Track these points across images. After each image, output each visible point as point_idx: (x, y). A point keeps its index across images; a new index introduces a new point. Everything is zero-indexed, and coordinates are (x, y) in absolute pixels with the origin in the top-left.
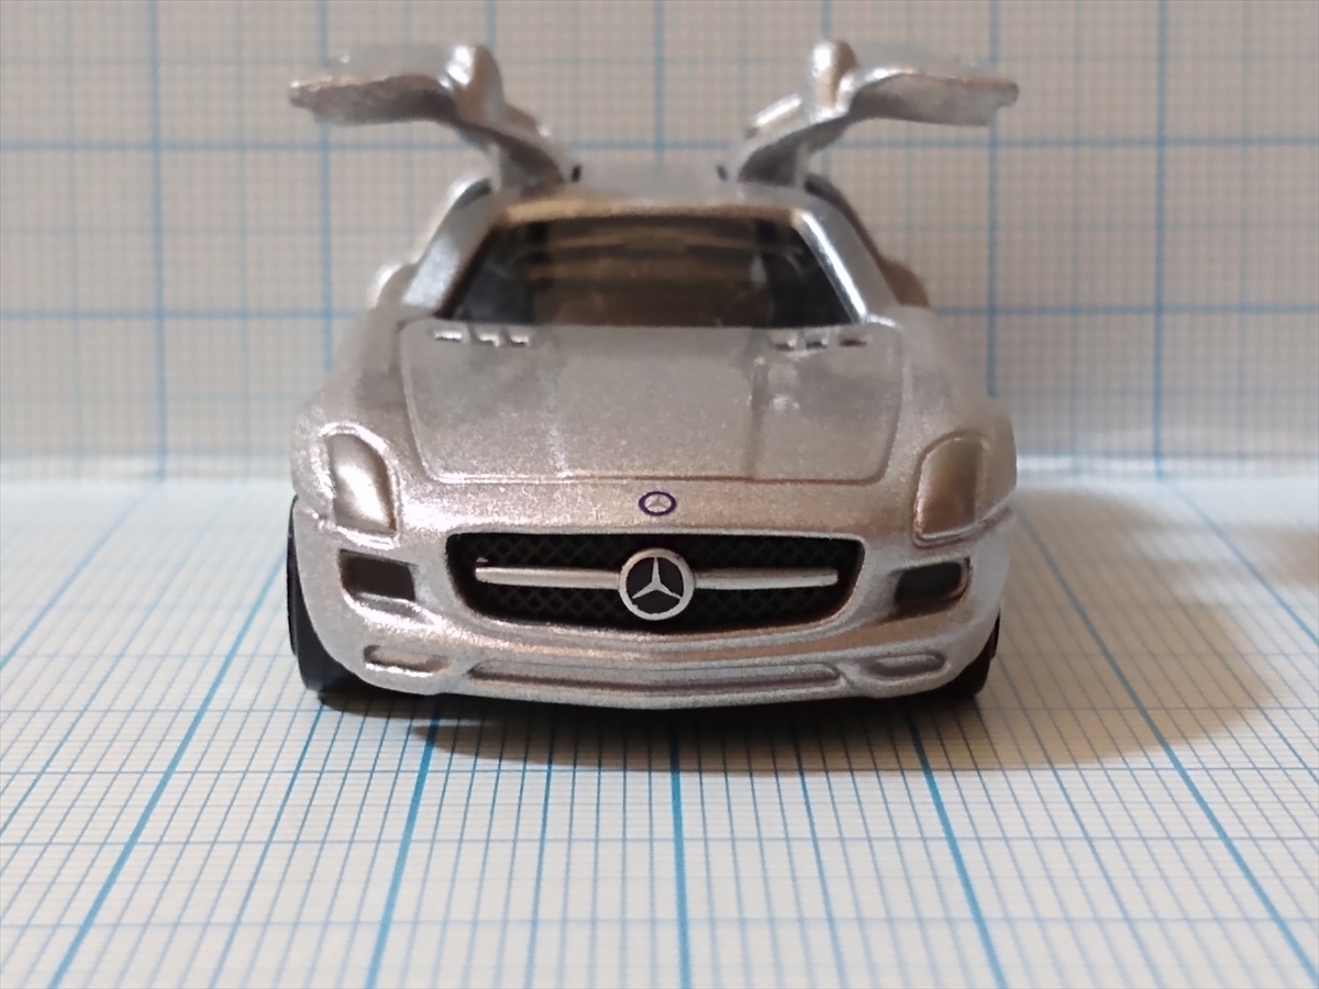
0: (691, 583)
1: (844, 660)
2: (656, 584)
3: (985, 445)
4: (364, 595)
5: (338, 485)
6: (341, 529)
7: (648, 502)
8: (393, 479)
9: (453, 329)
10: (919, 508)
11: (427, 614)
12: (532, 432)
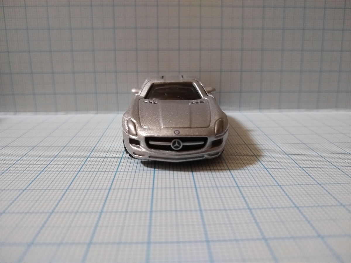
0: (182, 144)
1: (205, 154)
2: (177, 145)
3: (224, 120)
4: (133, 144)
5: (129, 128)
6: (130, 135)
7: (176, 132)
8: (137, 127)
9: (146, 101)
10: (216, 131)
11: (142, 148)
12: (157, 120)
